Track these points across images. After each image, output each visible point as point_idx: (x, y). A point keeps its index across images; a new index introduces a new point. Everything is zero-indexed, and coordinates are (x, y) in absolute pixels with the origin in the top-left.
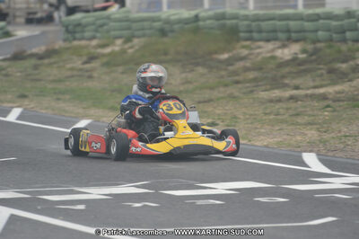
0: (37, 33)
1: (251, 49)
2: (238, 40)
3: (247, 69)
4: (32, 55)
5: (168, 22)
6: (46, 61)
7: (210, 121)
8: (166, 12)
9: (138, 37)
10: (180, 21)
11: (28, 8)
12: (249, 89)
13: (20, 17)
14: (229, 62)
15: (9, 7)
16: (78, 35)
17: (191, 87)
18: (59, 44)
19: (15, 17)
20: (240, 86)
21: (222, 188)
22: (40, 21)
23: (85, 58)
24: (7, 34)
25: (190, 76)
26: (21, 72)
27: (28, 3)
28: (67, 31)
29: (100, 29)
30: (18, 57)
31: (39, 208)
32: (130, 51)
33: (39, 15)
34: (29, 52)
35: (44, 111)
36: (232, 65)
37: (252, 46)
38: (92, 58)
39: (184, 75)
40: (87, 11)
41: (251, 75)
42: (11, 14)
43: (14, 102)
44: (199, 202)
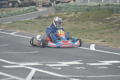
0: (46, 10)
1: (118, 16)
2: (113, 13)
3: (116, 23)
4: (44, 17)
5: (90, 7)
6: (49, 19)
7: (103, 40)
8: (89, 3)
9: (80, 12)
10: (94, 6)
12: (117, 30)
13: (40, 4)
14: (110, 20)
15: (37, 1)
16: (59, 11)
17: (97, 28)
18: (53, 14)
19: (38, 4)
20: (114, 28)
21: (107, 63)
22: (47, 6)
24: (36, 10)
25: (97, 25)
26: (40, 23)
28: (56, 9)
29: (67, 9)
30: (39, 18)
31: (46, 68)
32: (77, 16)
33: (47, 4)
34: (43, 16)
36: (111, 21)
37: (118, 15)
39: (95, 25)
40: (63, 3)
41: (117, 25)
42: (37, 3)
43: (38, 33)
44: (99, 68)
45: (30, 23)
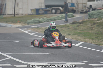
0: (82, 16)
6: (81, 24)
16: (92, 17)
18: (86, 20)
23: (92, 24)
24: (73, 16)
26: (73, 27)
28: (89, 16)
30: (74, 23)
34: (78, 21)
38: (94, 24)
45: (65, 27)
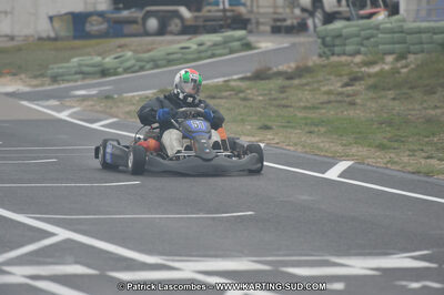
0: (286, 45)
4: (279, 74)
6: (296, 82)
9: (415, 53)
11: (275, 13)
13: (263, 24)
15: (251, 12)
16: (337, 49)
18: (314, 60)
19: (258, 23)
22: (290, 30)
23: (345, 79)
24: (248, 46)
26: (264, 95)
27: (275, 7)
28: (324, 43)
29: (366, 42)
30: (259, 76)
32: (404, 71)
33: (289, 23)
34: (275, 69)
35: (292, 148)
38: (354, 79)
40: (349, 19)
42: (254, 21)
43: (253, 136)
45: (225, 94)
